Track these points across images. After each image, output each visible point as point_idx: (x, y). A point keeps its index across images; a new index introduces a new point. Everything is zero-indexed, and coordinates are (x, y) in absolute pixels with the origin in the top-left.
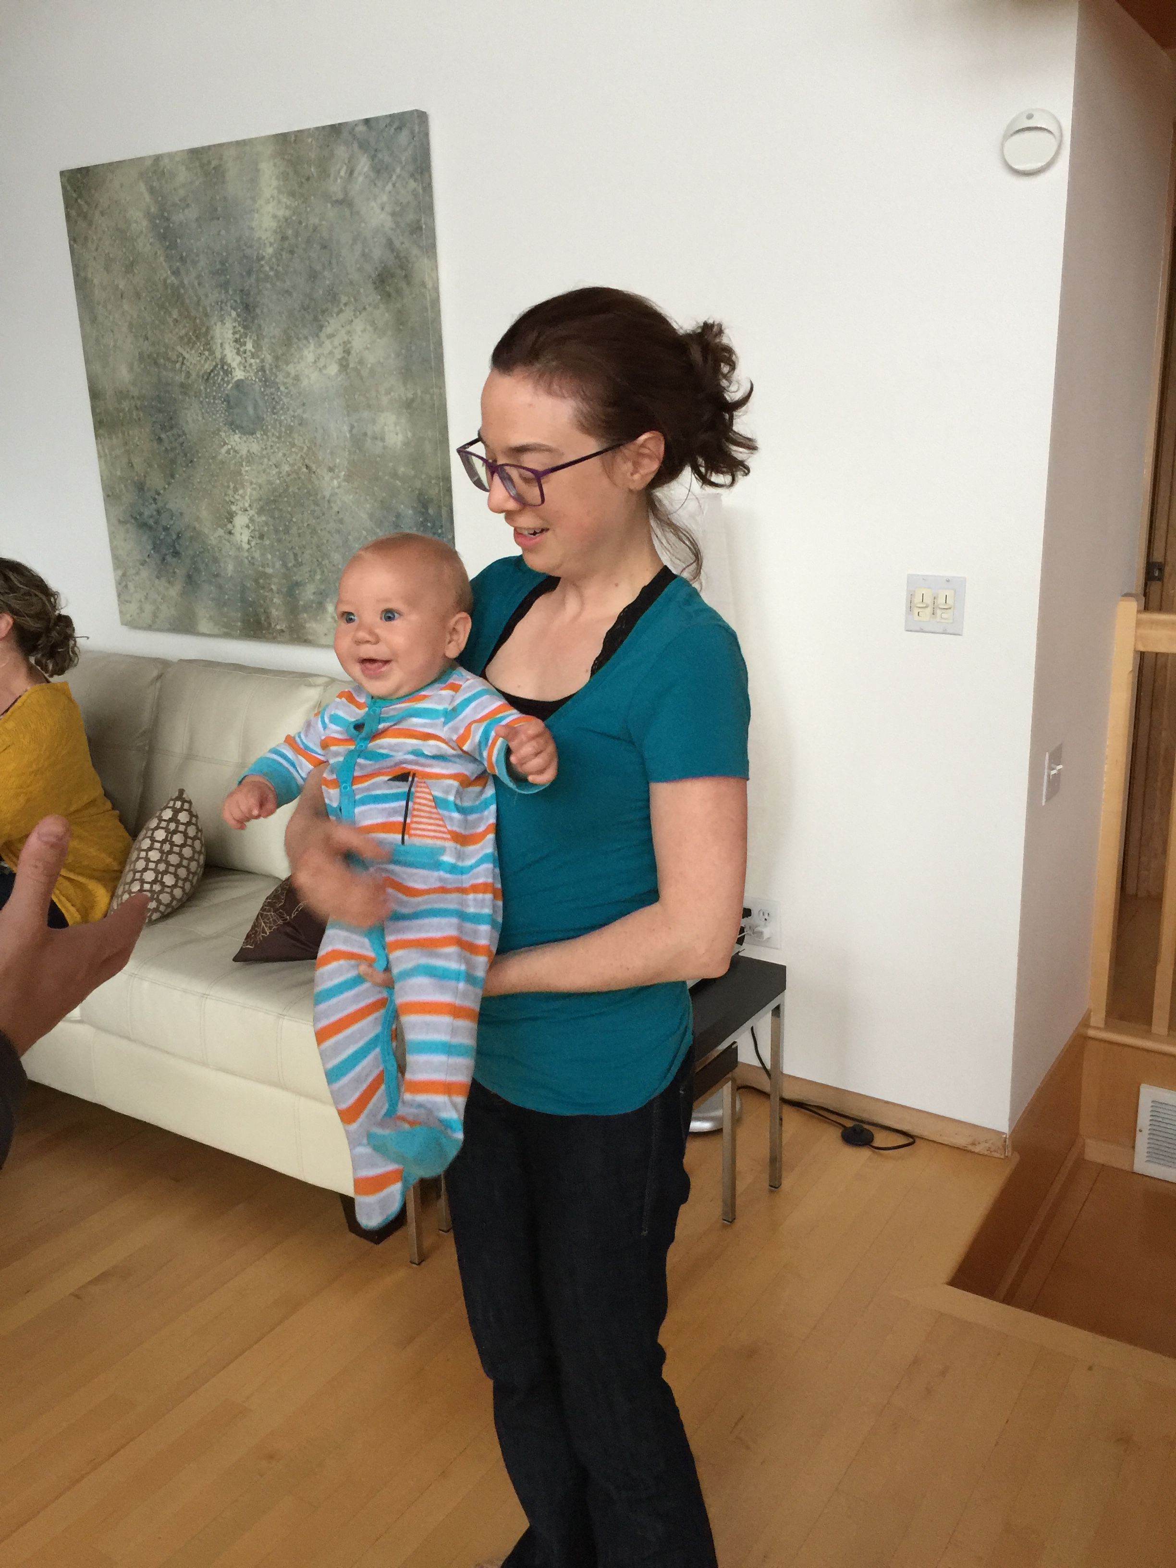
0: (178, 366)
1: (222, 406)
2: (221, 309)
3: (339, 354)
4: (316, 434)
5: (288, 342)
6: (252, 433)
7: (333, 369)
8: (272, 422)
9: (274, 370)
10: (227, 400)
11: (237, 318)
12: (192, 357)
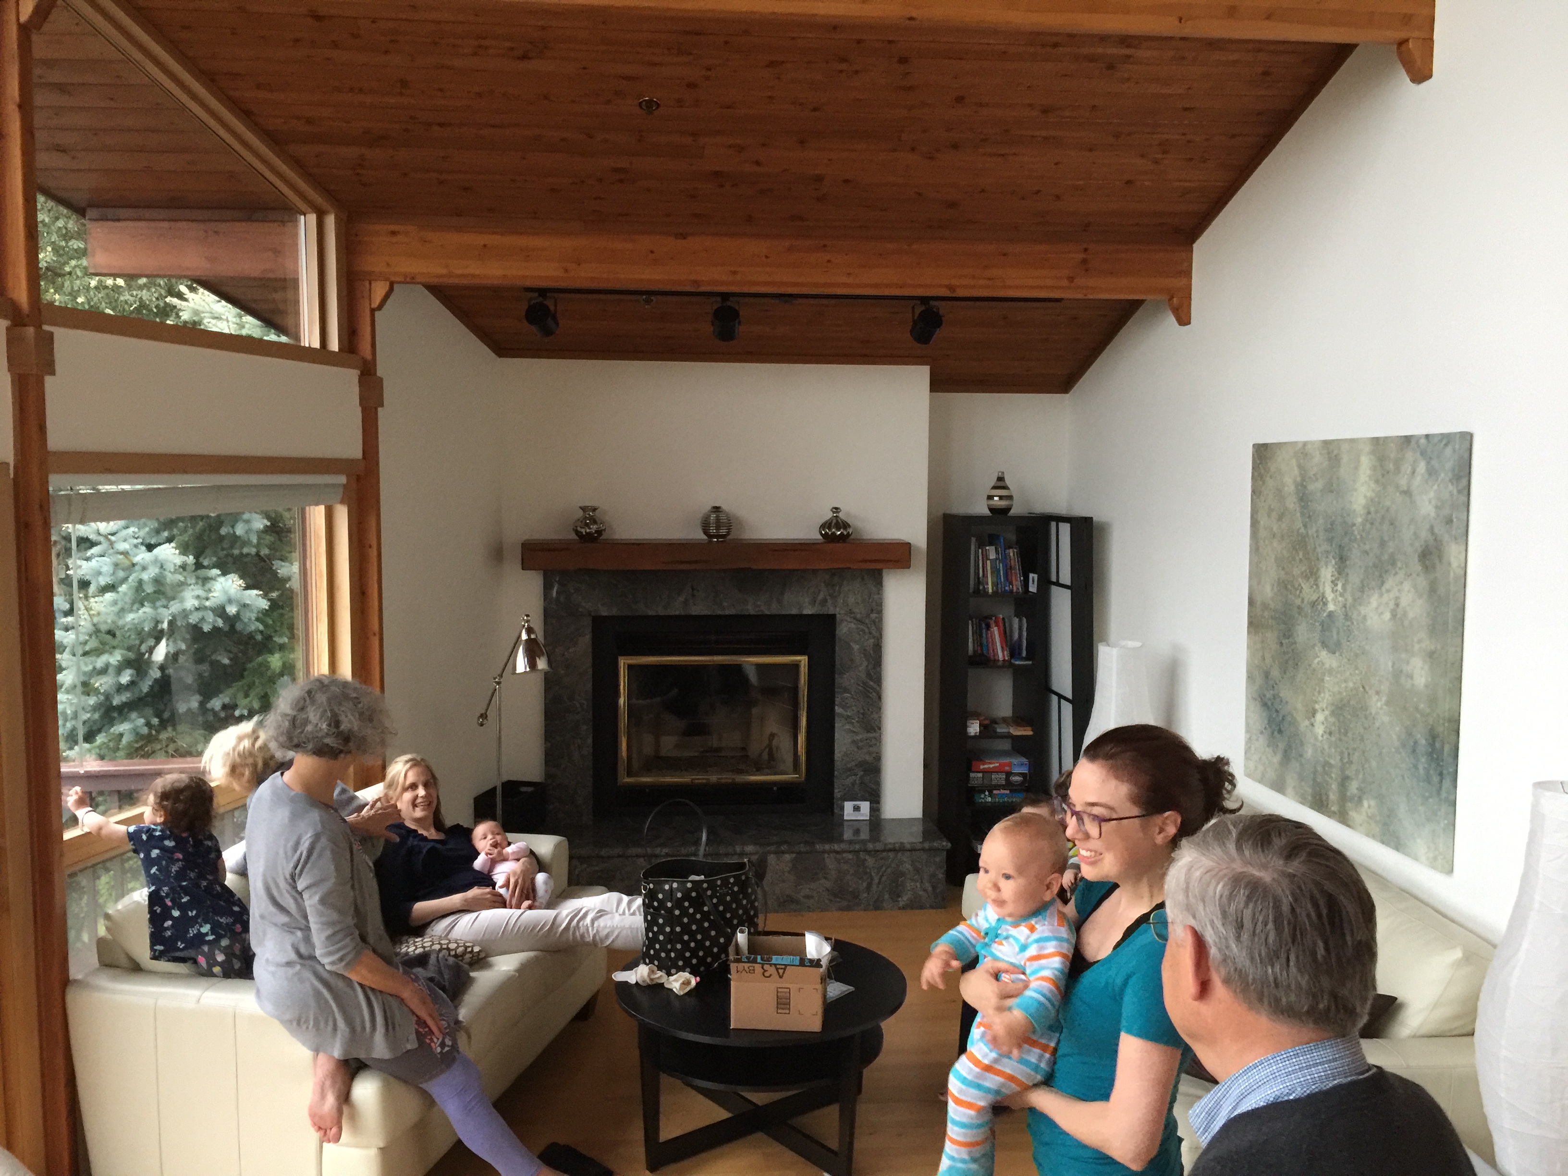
1: (1319, 628)
5: (1362, 589)
6: (1334, 653)
7: (1387, 616)
10: (1323, 623)
11: (1335, 565)
12: (1306, 588)
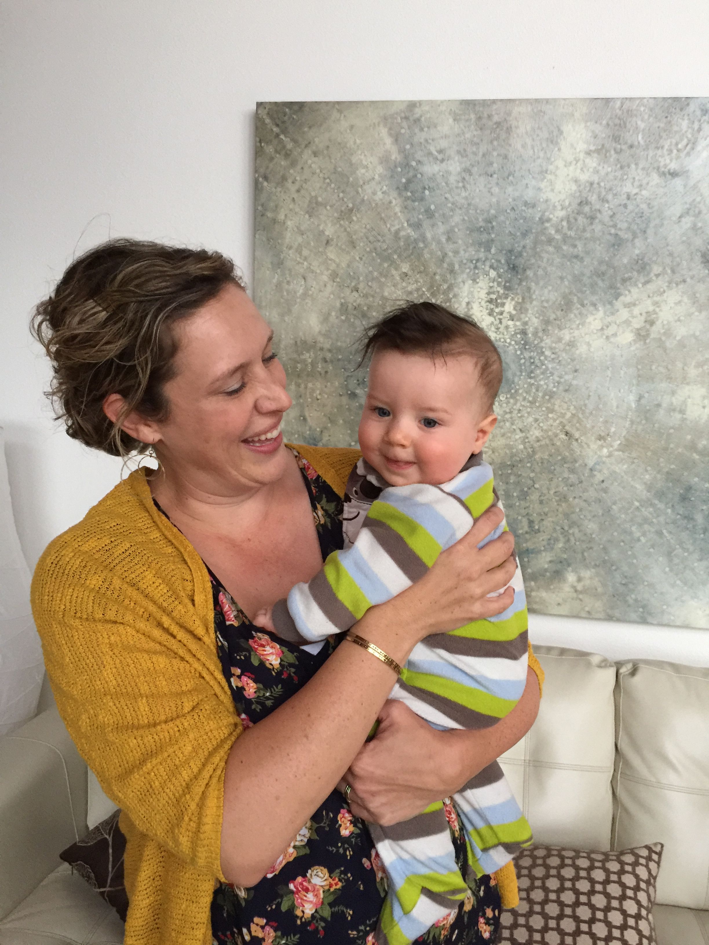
2: (476, 267)
3: (638, 323)
4: (587, 402)
8: (526, 386)
9: (540, 334)
11: (496, 278)
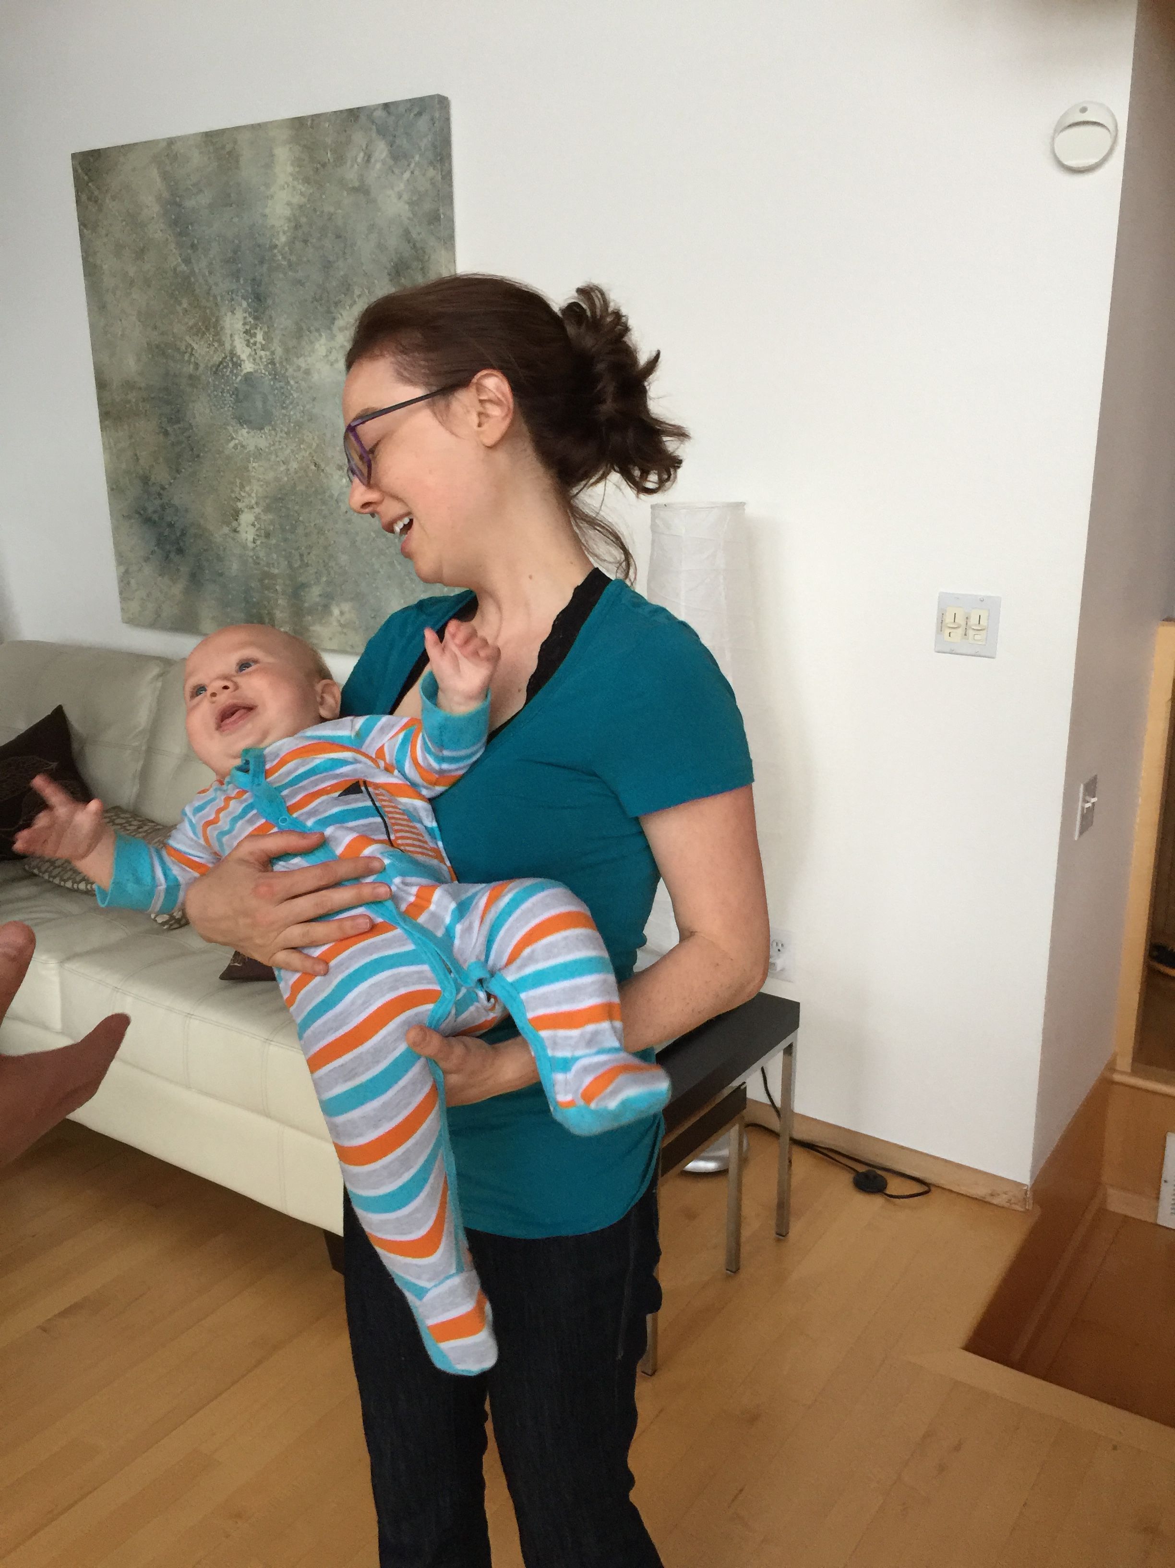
0: (186, 357)
1: (230, 399)
5: (299, 333)
6: (261, 428)
10: (236, 392)
11: (248, 308)
12: (200, 348)
